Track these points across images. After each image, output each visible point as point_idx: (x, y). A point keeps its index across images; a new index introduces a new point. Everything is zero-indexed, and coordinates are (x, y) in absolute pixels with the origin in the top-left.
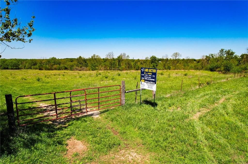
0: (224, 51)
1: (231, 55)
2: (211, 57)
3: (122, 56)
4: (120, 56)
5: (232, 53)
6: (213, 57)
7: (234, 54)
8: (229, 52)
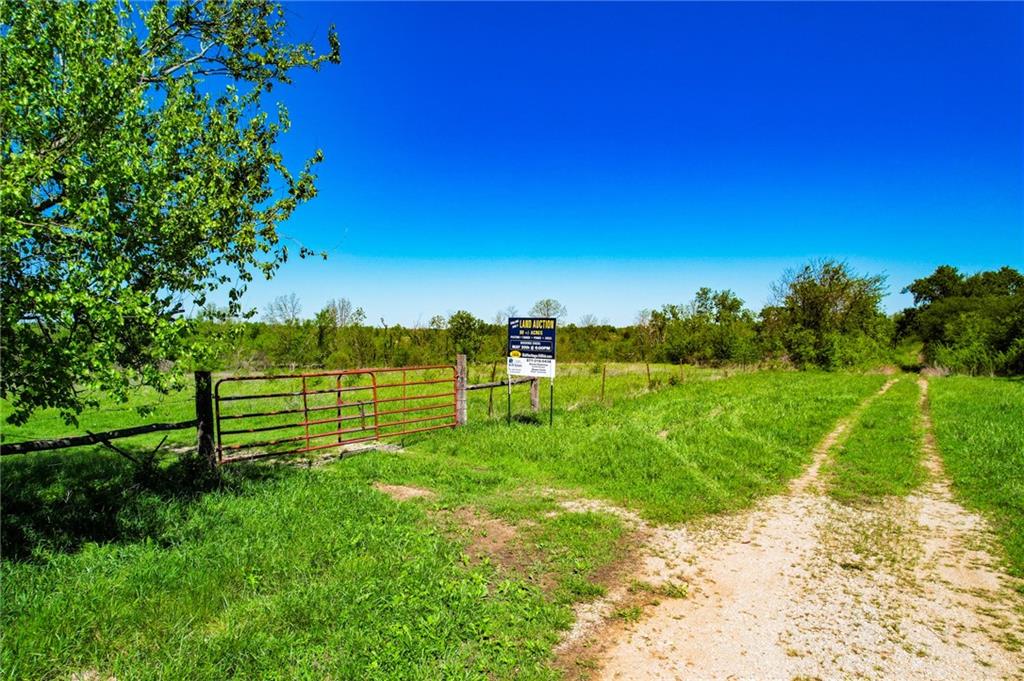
0: (711, 295)
1: (731, 309)
2: (669, 315)
3: (334, 311)
4: (328, 311)
5: (735, 305)
6: (674, 315)
7: (742, 308)
8: (727, 298)
